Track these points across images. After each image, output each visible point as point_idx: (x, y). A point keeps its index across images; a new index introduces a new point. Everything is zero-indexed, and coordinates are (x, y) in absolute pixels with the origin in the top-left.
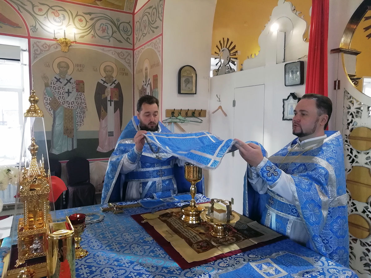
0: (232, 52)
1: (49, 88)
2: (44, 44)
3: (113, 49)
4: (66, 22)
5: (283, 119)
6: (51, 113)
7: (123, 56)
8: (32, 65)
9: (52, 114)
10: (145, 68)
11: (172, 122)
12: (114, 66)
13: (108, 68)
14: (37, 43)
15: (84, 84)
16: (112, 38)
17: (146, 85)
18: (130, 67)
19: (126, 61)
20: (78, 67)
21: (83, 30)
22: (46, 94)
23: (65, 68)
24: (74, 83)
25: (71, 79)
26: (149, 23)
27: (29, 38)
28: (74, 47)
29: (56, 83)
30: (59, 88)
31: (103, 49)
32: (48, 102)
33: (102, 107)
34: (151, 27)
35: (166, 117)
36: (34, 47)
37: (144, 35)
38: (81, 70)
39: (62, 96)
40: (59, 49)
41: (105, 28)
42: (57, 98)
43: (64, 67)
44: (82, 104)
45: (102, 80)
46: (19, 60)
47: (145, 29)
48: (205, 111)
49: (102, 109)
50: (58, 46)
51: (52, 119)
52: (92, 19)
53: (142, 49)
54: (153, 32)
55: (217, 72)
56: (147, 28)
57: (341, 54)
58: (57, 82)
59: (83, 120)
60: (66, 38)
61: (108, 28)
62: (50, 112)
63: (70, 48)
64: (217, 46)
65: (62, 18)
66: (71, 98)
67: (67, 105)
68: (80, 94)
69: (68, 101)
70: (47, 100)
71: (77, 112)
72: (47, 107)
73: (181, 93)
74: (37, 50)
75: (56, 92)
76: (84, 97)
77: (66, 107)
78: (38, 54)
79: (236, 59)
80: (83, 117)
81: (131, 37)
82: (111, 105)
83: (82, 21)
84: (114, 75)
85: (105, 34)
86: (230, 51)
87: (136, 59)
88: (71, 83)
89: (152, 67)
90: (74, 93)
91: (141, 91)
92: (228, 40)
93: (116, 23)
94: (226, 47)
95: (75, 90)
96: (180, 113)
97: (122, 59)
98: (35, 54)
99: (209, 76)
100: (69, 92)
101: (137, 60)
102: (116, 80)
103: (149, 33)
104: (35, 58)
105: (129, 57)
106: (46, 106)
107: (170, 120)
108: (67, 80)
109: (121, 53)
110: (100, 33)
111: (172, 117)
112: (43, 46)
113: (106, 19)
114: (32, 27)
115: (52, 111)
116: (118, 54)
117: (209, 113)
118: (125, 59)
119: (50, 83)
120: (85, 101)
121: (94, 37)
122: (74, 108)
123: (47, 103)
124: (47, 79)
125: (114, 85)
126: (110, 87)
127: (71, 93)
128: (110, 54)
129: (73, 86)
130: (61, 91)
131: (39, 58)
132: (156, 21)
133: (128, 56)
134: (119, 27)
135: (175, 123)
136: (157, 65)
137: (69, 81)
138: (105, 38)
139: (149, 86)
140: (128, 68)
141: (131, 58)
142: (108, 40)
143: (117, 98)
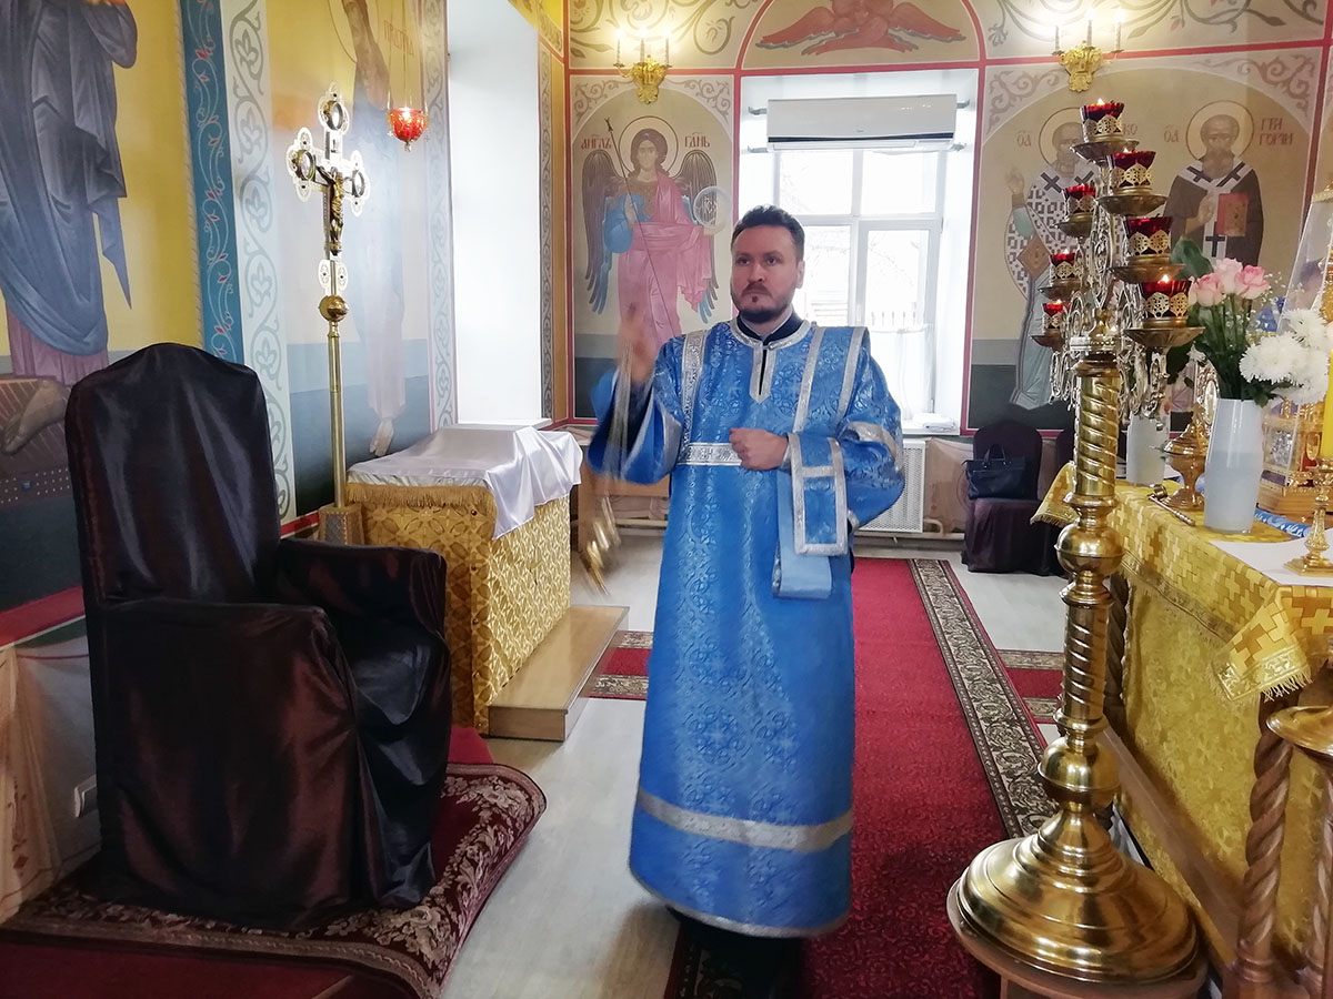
1: (1022, 210)
2: (1020, 78)
3: (1244, 54)
6: (1021, 285)
7: (1282, 73)
8: (982, 145)
9: (1024, 289)
13: (1220, 126)
14: (1003, 78)
16: (1244, 15)
18: (1304, 108)
21: (1146, 7)
22: (1014, 229)
25: (1091, 174)
27: (981, 65)
28: (1108, 72)
29: (1044, 194)
30: (1052, 208)
31: (1208, 61)
32: (1018, 251)
36: (992, 88)
40: (1062, 85)
42: (1044, 240)
43: (1070, 142)
45: (1191, 169)
46: (950, 136)
50: (1061, 75)
51: (1025, 303)
58: (1047, 188)
60: (1092, 45)
62: (1020, 282)
63: (1095, 75)
70: (1015, 247)
72: (1012, 267)
74: (1000, 98)
75: (1042, 219)
78: (1005, 110)
82: (1214, 254)
84: (1238, 147)
85: (1222, 6)
87: (1330, 77)
97: (1276, 84)
98: (995, 111)
102: (1242, 165)
104: (992, 123)
105: (1304, 75)
106: (1011, 263)
108: (1078, 179)
109: (1273, 63)
110: (1202, 6)
112: (1016, 83)
114: (993, 32)
115: (1027, 279)
116: (1263, 69)
118: (1287, 83)
119: (1026, 195)
121: (1180, 25)
123: (1015, 254)
124: (1021, 182)
125: (1233, 183)
126: (1216, 192)
128: (1231, 75)
130: (1058, 215)
131: (1006, 118)
133: (1300, 69)
138: (1217, 19)
140: (1297, 115)
141: (1312, 76)
142: (1229, 27)
143: (1241, 229)
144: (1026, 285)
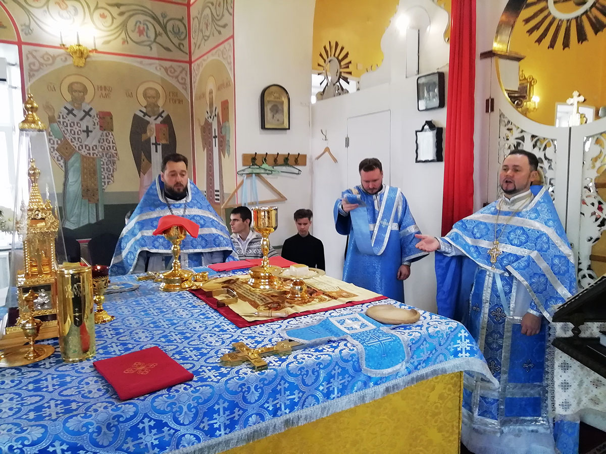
0: (343, 63)
1: (55, 125)
2: (44, 55)
3: (157, 61)
4: (79, 18)
5: (417, 161)
6: (60, 164)
7: (174, 73)
8: (26, 88)
9: (62, 166)
10: (209, 91)
11: (252, 174)
12: (159, 89)
13: (151, 93)
14: (34, 53)
15: (111, 118)
16: (154, 44)
17: (211, 118)
18: (186, 89)
19: (178, 81)
20: (101, 90)
21: (109, 31)
22: (51, 134)
23: (80, 92)
24: (96, 116)
25: (91, 109)
26: (212, 20)
27: (20, 44)
28: (93, 59)
29: (66, 117)
30: (72, 124)
31: (142, 62)
32: (56, 146)
33: (143, 153)
34: (216, 26)
35: (244, 165)
36: (28, 58)
37: (206, 38)
38: (106, 96)
39: (76, 136)
40: (70, 62)
41: (143, 28)
42: (70, 141)
43: (78, 92)
44: (110, 148)
45: (141, 111)
46: (5, 80)
47: (207, 28)
48: (305, 156)
49: (143, 157)
50: (68, 57)
51: (63, 174)
52: (121, 14)
53: (204, 60)
54: (220, 33)
55: (322, 95)
56: (209, 28)
57: (494, 59)
58: (68, 114)
59: (112, 174)
60: (81, 44)
61: (148, 28)
62: (59, 162)
63: (88, 60)
64: (321, 55)
65: (73, 12)
66: (92, 141)
67: (86, 152)
68: (106, 134)
69: (88, 145)
70: (54, 144)
71: (102, 163)
72: (54, 154)
73: (266, 127)
74: (34, 64)
75: (67, 130)
76: (112, 139)
77: (84, 154)
78: (37, 71)
79: (350, 73)
80: (113, 170)
81: (186, 43)
82: (156, 151)
83: (106, 16)
84: (160, 103)
85: (144, 38)
86: (340, 62)
87: (194, 77)
88: (90, 116)
89: (219, 89)
90: (97, 133)
91: (204, 128)
92: (337, 44)
93: (161, 19)
94: (334, 55)
95: (98, 127)
96: (265, 159)
97: (172, 77)
98: (31, 70)
99: (310, 102)
100: (88, 131)
101: (196, 79)
102: (163, 111)
103: (214, 36)
104: (30, 76)
105: (183, 75)
106: (52, 152)
107: (249, 171)
108: (84, 111)
109: (170, 67)
110: (135, 36)
111: (253, 165)
112: (43, 57)
113: (145, 13)
114: (24, 27)
115: (62, 161)
116: (166, 70)
117: (311, 159)
118: (177, 77)
119: (56, 116)
120: (114, 145)
121: (126, 43)
122: (97, 155)
123: (54, 148)
124: (52, 110)
125: (160, 119)
126: (154, 122)
127: (91, 132)
128: (152, 70)
129: (95, 121)
130: (76, 129)
131: (38, 76)
132: (223, 15)
133: (181, 72)
134: (166, 27)
135: (258, 174)
136: (227, 84)
137: (87, 113)
138: (143, 44)
139: (216, 118)
140: (183, 91)
141: (186, 75)
142: (149, 48)
143: (167, 141)
144: (62, 164)
